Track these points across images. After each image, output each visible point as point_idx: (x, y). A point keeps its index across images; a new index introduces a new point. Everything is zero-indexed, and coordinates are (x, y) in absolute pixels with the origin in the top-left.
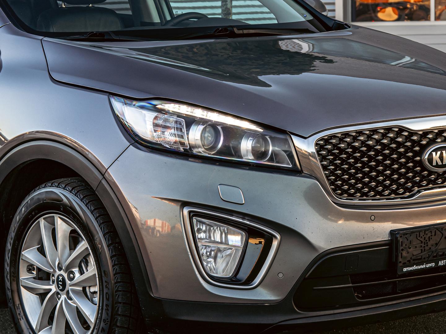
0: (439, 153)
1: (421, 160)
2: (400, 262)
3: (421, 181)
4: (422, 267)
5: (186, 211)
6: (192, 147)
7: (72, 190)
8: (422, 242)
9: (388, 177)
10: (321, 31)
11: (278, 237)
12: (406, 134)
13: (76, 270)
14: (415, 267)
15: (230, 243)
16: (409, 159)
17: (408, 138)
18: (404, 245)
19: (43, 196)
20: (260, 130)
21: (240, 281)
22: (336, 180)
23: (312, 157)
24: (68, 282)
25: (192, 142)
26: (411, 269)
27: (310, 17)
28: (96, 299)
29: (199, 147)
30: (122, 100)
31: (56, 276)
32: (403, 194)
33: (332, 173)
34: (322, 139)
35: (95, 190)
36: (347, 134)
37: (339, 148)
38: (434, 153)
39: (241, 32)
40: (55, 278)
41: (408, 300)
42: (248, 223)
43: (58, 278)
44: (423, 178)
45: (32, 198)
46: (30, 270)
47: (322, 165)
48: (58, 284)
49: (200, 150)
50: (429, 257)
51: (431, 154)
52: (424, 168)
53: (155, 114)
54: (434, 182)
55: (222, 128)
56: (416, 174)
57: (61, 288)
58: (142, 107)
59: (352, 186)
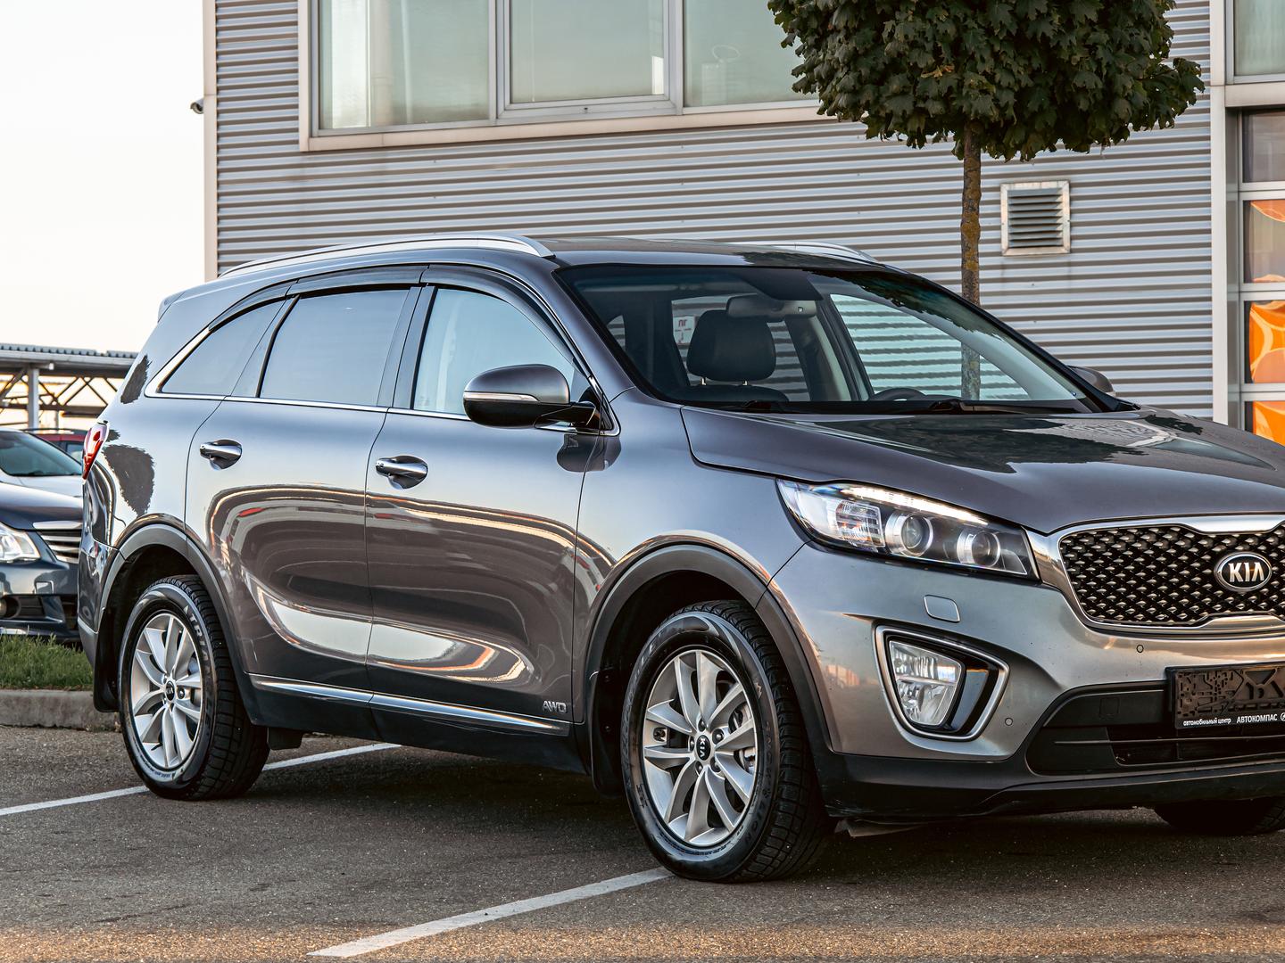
0: (1239, 565)
1: (1212, 573)
2: (1180, 713)
3: (1213, 604)
4: (1211, 722)
5: (880, 632)
6: (888, 547)
7: (722, 613)
8: (1212, 687)
9: (1165, 595)
10: (1094, 412)
11: (1006, 668)
12: (1192, 536)
13: (725, 728)
14: (1201, 722)
15: (940, 678)
16: (1194, 572)
17: (1194, 543)
18: (1185, 689)
19: (681, 626)
20: (984, 523)
21: (953, 729)
22: (1088, 595)
23: (1057, 566)
24: (713, 746)
25: (890, 540)
26: (1195, 723)
27: (1083, 396)
28: (754, 768)
29: (900, 546)
30: (795, 484)
31: (696, 740)
32: (1186, 620)
33: (1084, 584)
34: (1069, 537)
35: (754, 607)
36: (1104, 533)
37: (1093, 551)
38: (1232, 565)
39: (970, 409)
40: (695, 743)
41: (1193, 769)
42: (965, 648)
43: (699, 741)
44: (1216, 600)
45: (665, 630)
46: (658, 734)
47: (1069, 573)
48: (698, 750)
49: (900, 550)
50: (1222, 709)
51: (1227, 567)
52: (1217, 586)
53: (840, 501)
54: (1233, 607)
55: (931, 521)
56: (1205, 593)
57: (703, 754)
58: (822, 493)
59: (1110, 604)
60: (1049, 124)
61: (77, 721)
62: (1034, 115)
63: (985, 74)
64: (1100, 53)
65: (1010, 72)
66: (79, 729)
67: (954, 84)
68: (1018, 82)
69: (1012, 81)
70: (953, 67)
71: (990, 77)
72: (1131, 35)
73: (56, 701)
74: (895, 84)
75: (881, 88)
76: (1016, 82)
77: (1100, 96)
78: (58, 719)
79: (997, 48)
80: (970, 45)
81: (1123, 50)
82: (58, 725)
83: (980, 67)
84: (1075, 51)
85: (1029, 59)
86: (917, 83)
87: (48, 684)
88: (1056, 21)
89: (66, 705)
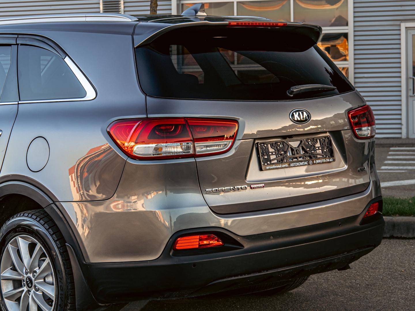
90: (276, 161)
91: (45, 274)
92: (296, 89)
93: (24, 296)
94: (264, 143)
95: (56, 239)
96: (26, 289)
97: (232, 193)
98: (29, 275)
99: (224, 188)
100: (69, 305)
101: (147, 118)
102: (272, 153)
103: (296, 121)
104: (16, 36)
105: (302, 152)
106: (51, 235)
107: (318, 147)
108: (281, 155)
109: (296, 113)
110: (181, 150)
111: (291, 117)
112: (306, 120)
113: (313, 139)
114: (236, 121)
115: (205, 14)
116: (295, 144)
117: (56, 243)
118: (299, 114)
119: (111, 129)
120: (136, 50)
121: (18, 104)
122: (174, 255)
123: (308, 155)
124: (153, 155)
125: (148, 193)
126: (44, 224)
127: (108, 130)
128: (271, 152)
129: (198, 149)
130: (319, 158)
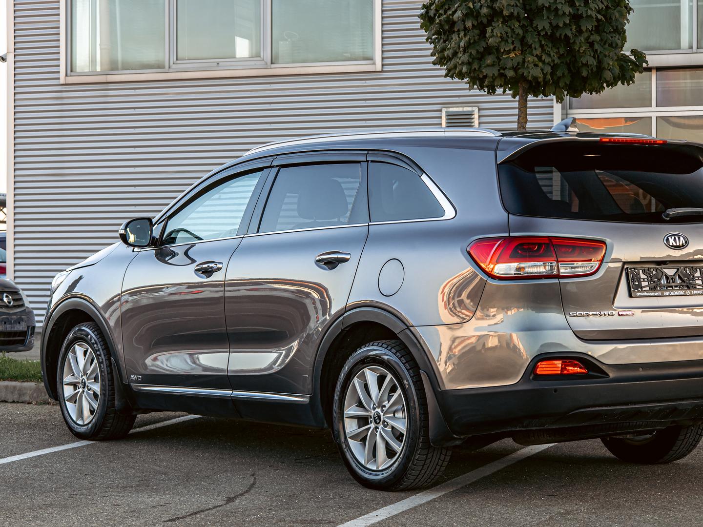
60: (567, 83)
61: (27, 398)
62: (559, 78)
63: (537, 56)
64: (596, 46)
65: (549, 55)
66: (29, 403)
67: (521, 60)
68: (553, 61)
69: (550, 60)
70: (520, 52)
71: (540, 58)
72: (612, 37)
73: (15, 387)
74: (489, 60)
75: (481, 62)
76: (552, 61)
77: (595, 69)
78: (16, 398)
79: (543, 42)
80: (529, 39)
81: (607, 45)
82: (16, 401)
83: (535, 52)
84: (582, 46)
85: (558, 48)
86: (500, 60)
87: (8, 378)
88: (574, 29)
89: (20, 390)
90: (648, 288)
91: (395, 408)
92: (672, 212)
93: (371, 433)
94: (634, 268)
95: (409, 368)
96: (374, 426)
97: (597, 319)
98: (377, 410)
99: (589, 313)
100: (422, 438)
101: (509, 236)
102: (644, 279)
103: (671, 246)
104: (366, 152)
105: (679, 281)
106: (404, 364)
107: (698, 277)
108: (654, 282)
109: (671, 237)
110: (544, 270)
111: (665, 242)
112: (683, 245)
113: (692, 267)
114: (604, 243)
115: (576, 130)
116: (670, 272)
117: (409, 372)
118: (675, 238)
119: (471, 248)
120: (499, 166)
121: (369, 225)
122: (534, 379)
123: (685, 284)
124: (515, 274)
125: (509, 309)
126: (396, 353)
127: (468, 249)
128: (642, 279)
129: (562, 270)
130: (698, 289)
